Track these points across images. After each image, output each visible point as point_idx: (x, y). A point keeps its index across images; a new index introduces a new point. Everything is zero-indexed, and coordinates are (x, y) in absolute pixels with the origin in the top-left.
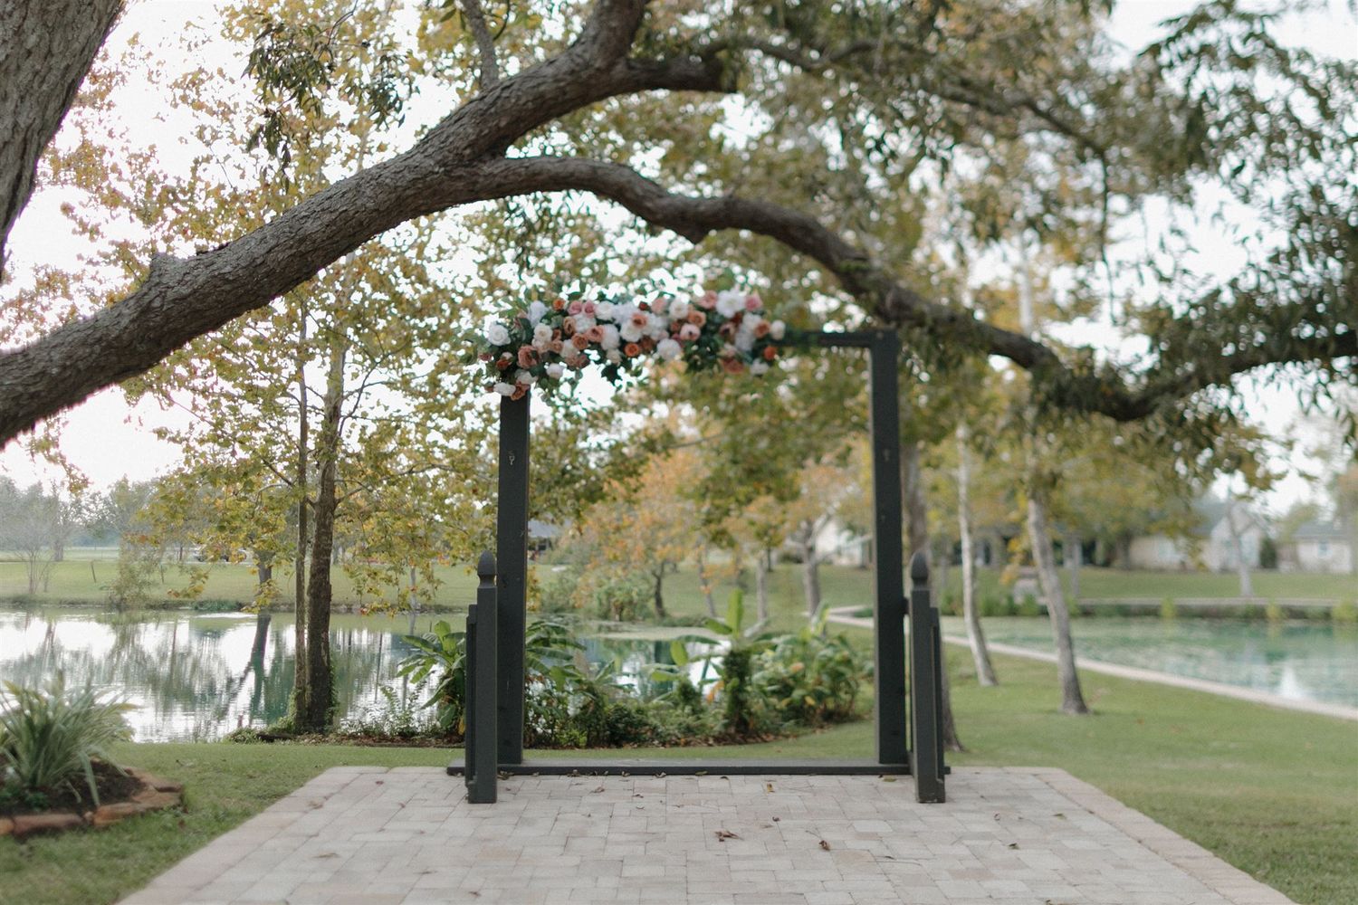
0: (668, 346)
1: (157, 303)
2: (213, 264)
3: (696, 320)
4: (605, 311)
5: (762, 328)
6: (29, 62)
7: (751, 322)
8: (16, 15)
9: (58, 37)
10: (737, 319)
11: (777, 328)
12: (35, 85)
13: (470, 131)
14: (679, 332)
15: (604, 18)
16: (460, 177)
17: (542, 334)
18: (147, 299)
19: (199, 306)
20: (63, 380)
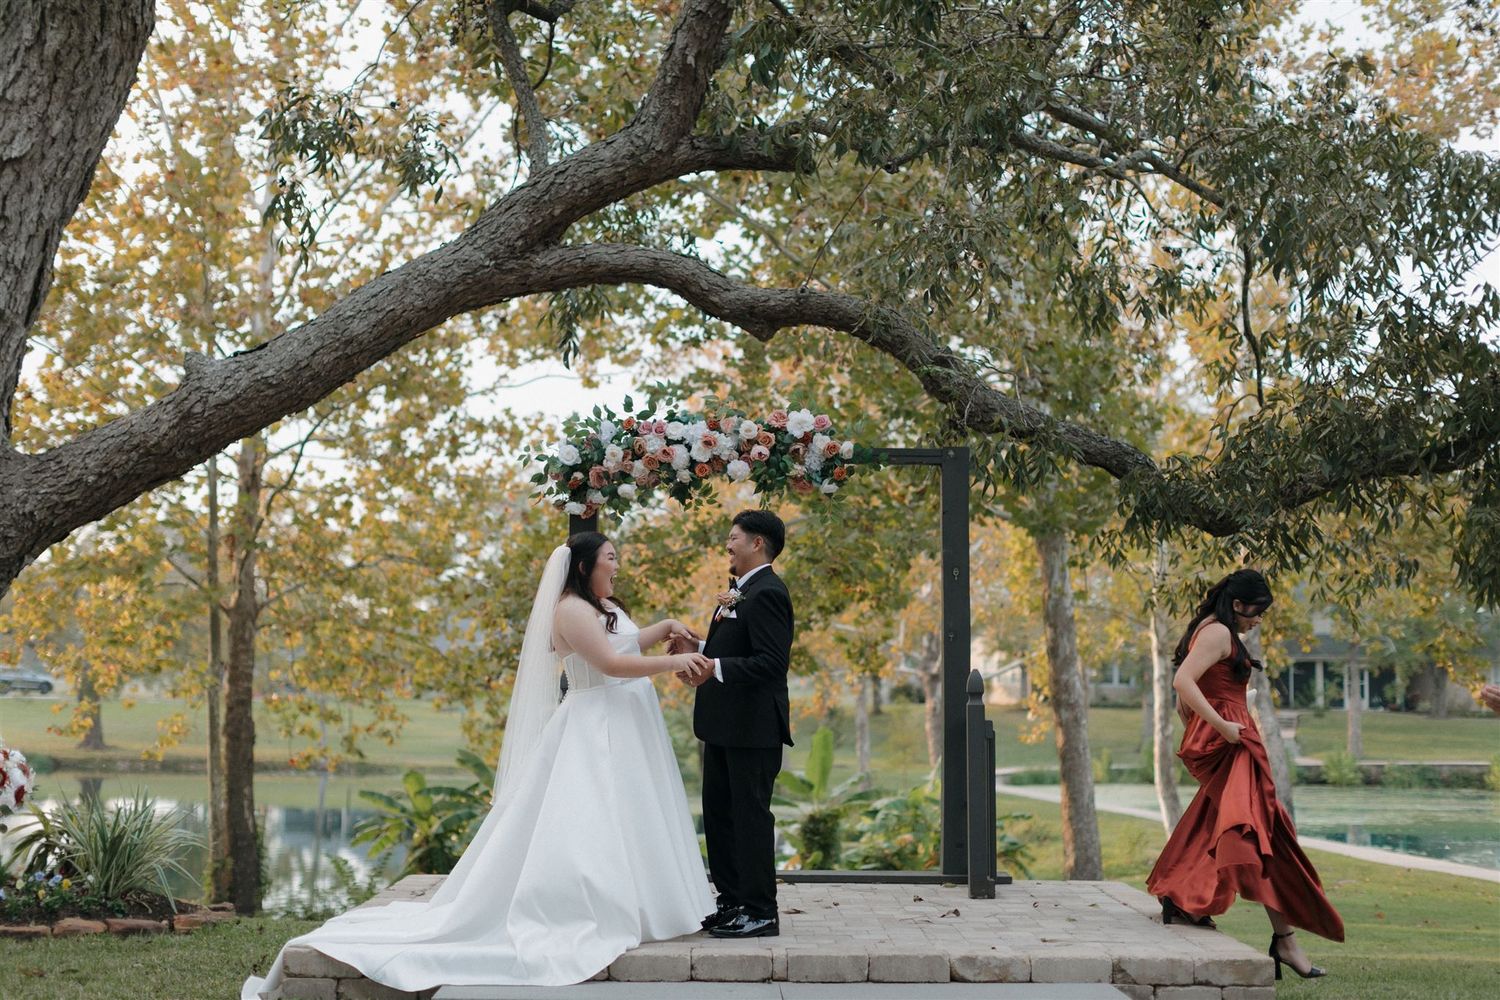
0: (738, 467)
1: (198, 409)
2: (255, 366)
3: (767, 440)
4: (675, 430)
5: (831, 448)
6: (55, 149)
7: (821, 442)
8: (41, 100)
9: (81, 121)
10: (807, 439)
11: (847, 447)
12: (59, 173)
13: (523, 220)
14: (749, 452)
15: (665, 96)
16: (512, 270)
17: (613, 455)
18: (187, 405)
19: (242, 412)
20: (98, 489)
